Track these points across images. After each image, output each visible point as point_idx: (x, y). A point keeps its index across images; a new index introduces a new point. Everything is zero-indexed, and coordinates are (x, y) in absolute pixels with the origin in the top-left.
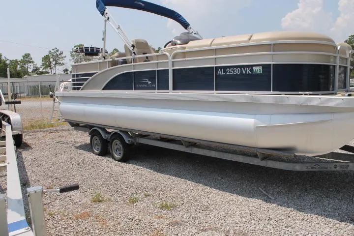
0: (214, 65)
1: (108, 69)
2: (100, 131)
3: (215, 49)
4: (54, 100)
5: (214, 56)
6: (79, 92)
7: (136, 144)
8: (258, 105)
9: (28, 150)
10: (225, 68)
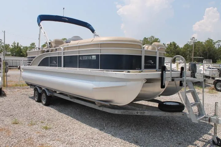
0: (78, 55)
1: (40, 55)
2: (38, 88)
3: (79, 46)
4: (21, 71)
5: (78, 50)
6: (30, 67)
7: (53, 96)
8: (94, 76)
9: (3, 97)
10: (82, 56)
